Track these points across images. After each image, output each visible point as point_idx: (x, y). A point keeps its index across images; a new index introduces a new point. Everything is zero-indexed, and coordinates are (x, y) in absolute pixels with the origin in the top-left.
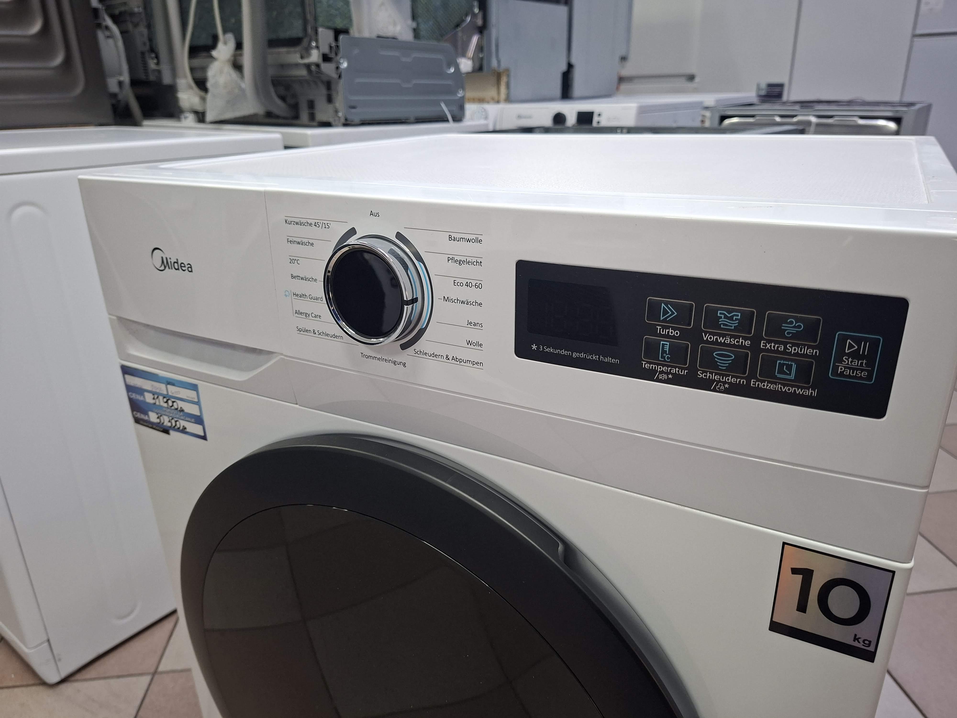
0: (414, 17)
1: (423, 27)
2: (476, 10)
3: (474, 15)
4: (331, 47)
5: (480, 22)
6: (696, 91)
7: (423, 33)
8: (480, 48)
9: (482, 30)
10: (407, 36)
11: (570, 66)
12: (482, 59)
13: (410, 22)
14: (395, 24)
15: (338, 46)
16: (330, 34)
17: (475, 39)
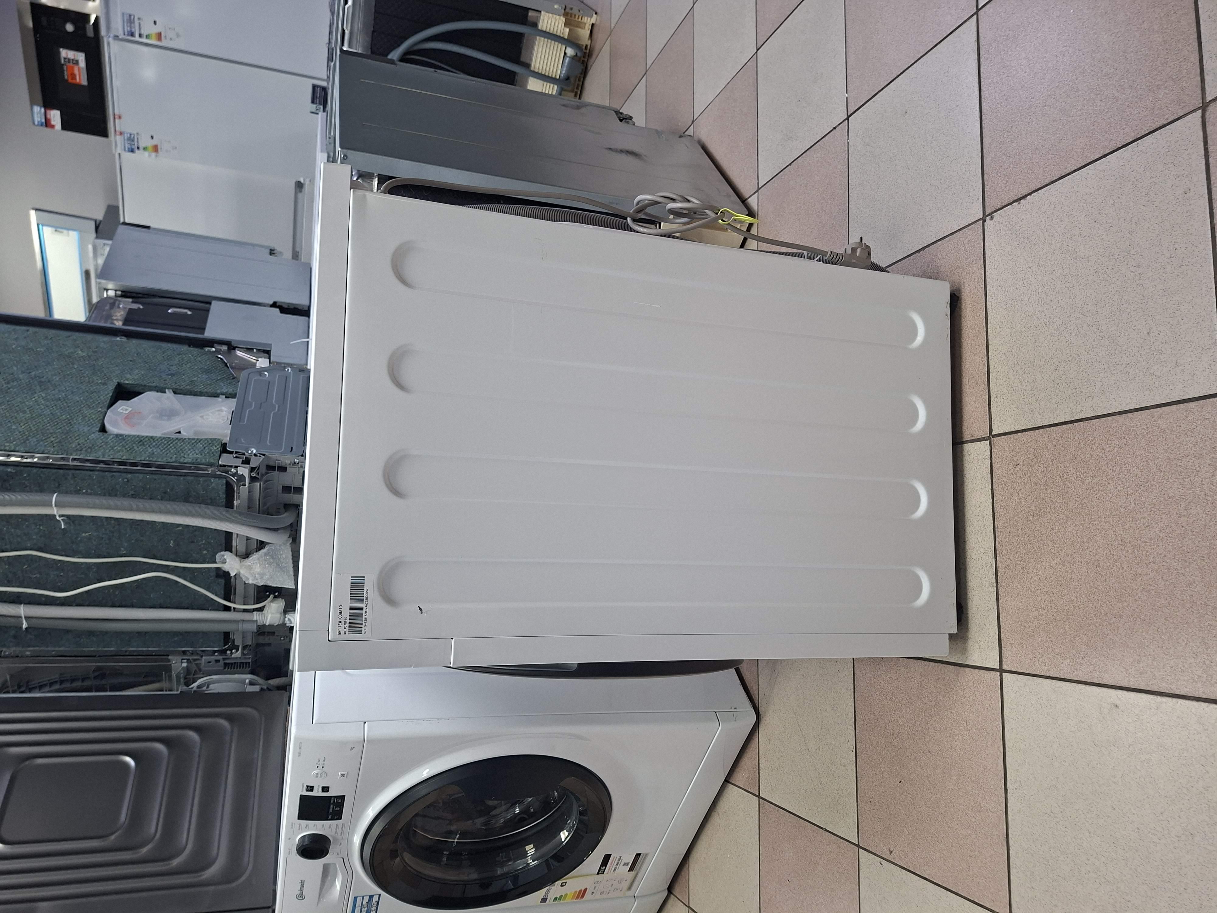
0: (216, 395)
1: (225, 390)
2: (214, 349)
3: (217, 351)
4: (236, 457)
5: (225, 348)
6: (312, 181)
7: (230, 391)
8: (249, 350)
9: (231, 347)
10: (232, 403)
11: (274, 305)
12: (258, 350)
13: (220, 400)
14: (221, 410)
15: (236, 453)
16: (225, 455)
17: (239, 353)
